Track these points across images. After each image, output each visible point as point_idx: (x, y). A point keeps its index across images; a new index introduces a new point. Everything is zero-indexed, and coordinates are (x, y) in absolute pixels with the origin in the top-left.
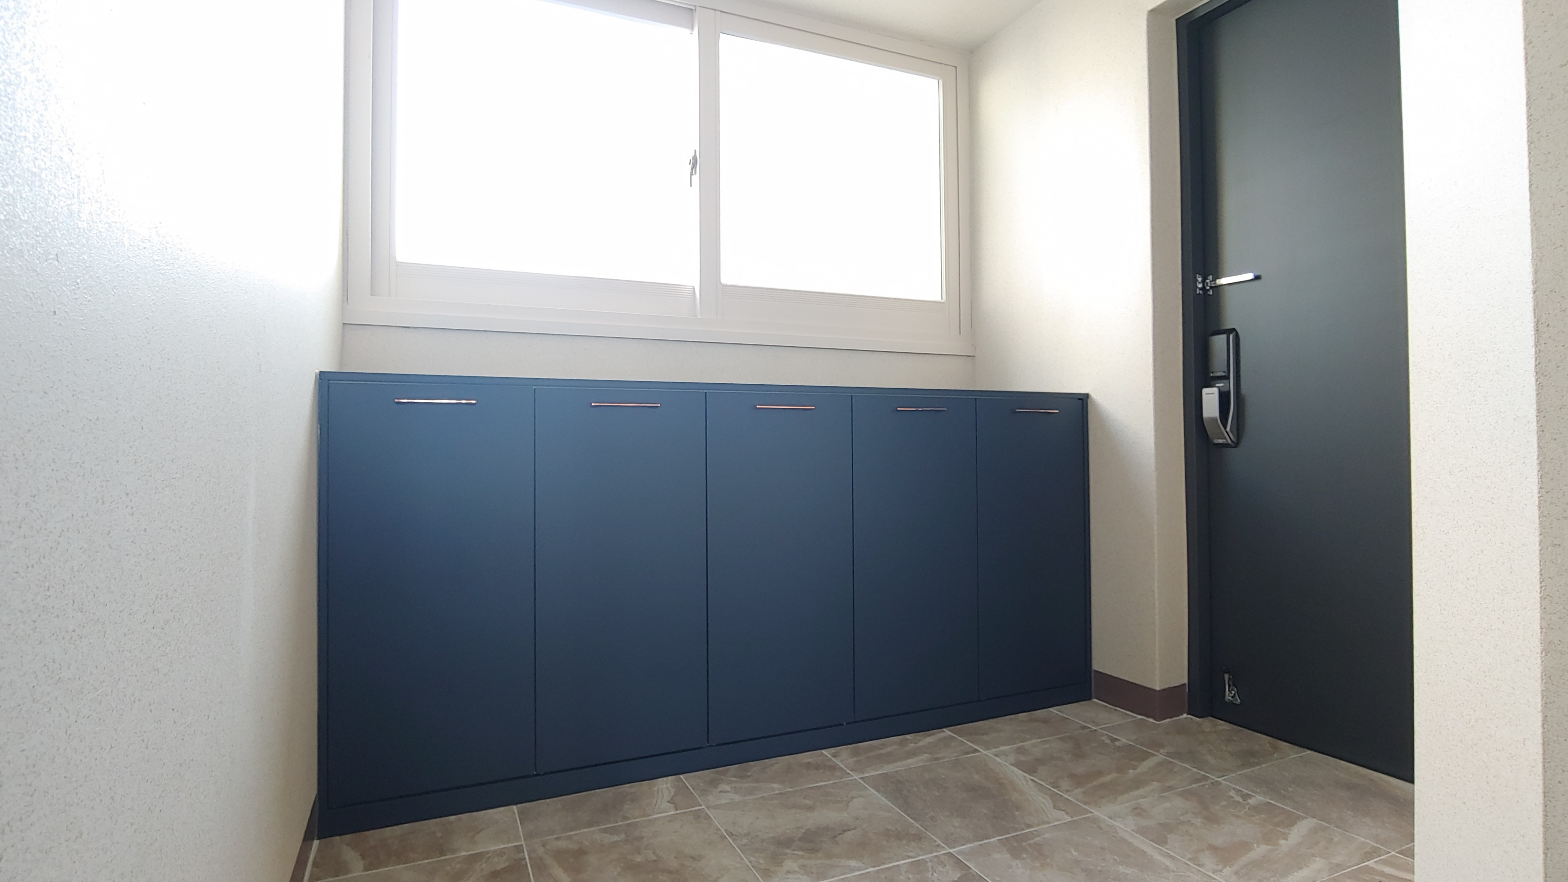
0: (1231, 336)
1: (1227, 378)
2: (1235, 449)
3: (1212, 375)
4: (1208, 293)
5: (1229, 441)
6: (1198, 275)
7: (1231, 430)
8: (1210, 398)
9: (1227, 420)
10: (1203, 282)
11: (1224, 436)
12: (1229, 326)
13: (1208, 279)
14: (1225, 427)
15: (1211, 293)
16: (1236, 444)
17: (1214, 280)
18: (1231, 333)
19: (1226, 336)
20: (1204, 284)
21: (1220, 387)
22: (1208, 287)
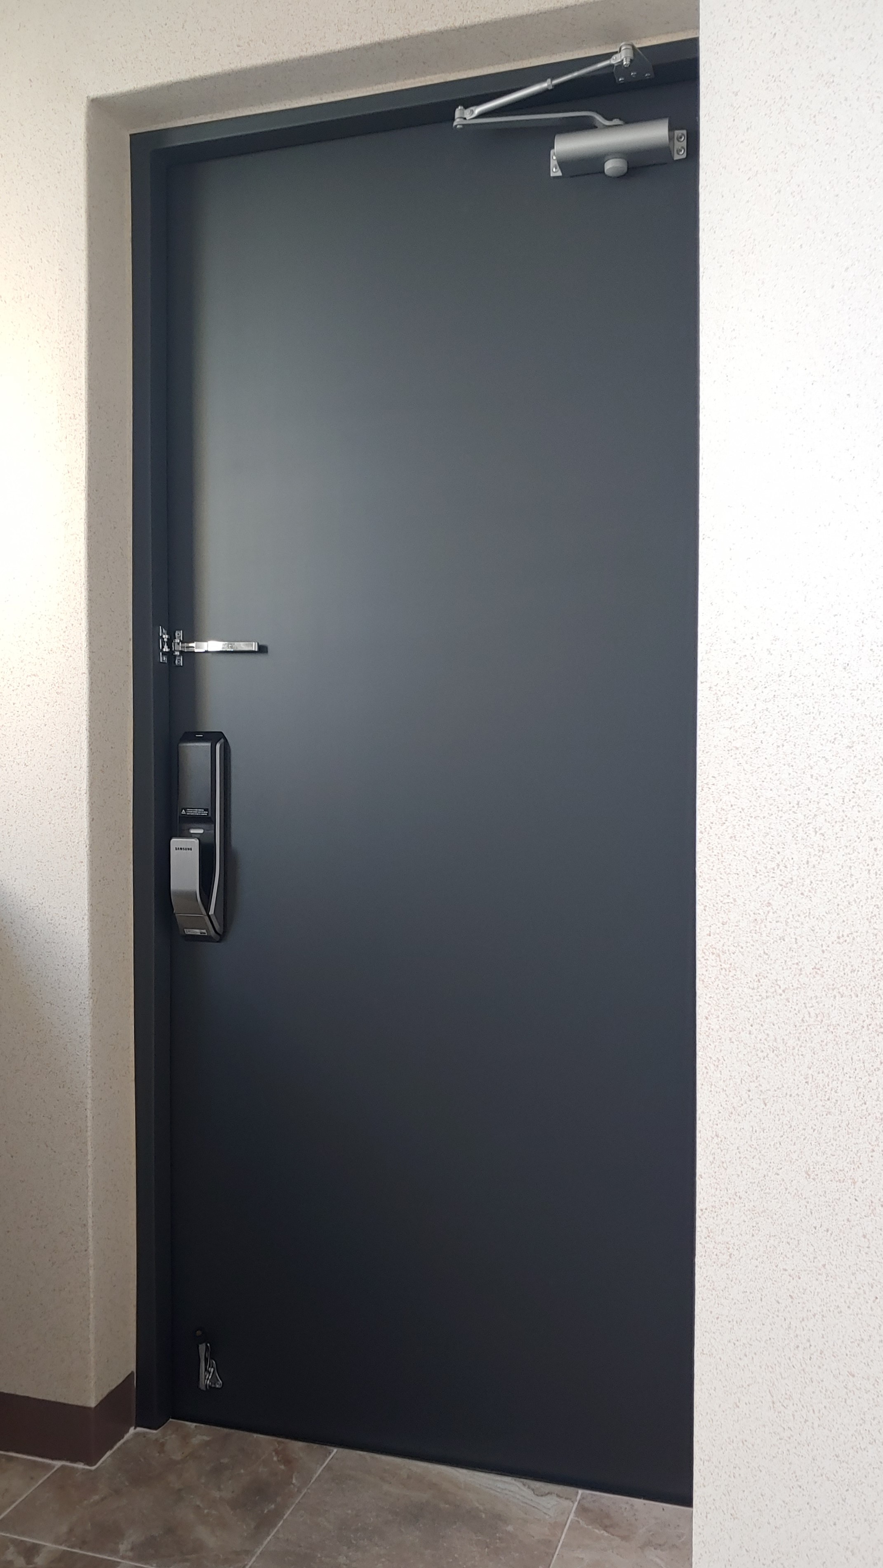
0: (218, 746)
1: (209, 820)
2: (218, 944)
3: (182, 812)
4: (178, 662)
5: (212, 932)
6: (160, 629)
7: (216, 912)
8: (184, 856)
9: (208, 896)
10: (170, 644)
12: (211, 725)
13: (175, 638)
14: (207, 909)
15: (181, 661)
16: (221, 937)
17: (188, 642)
18: (215, 741)
19: (208, 745)
20: (170, 647)
21: (198, 836)
22: (177, 653)
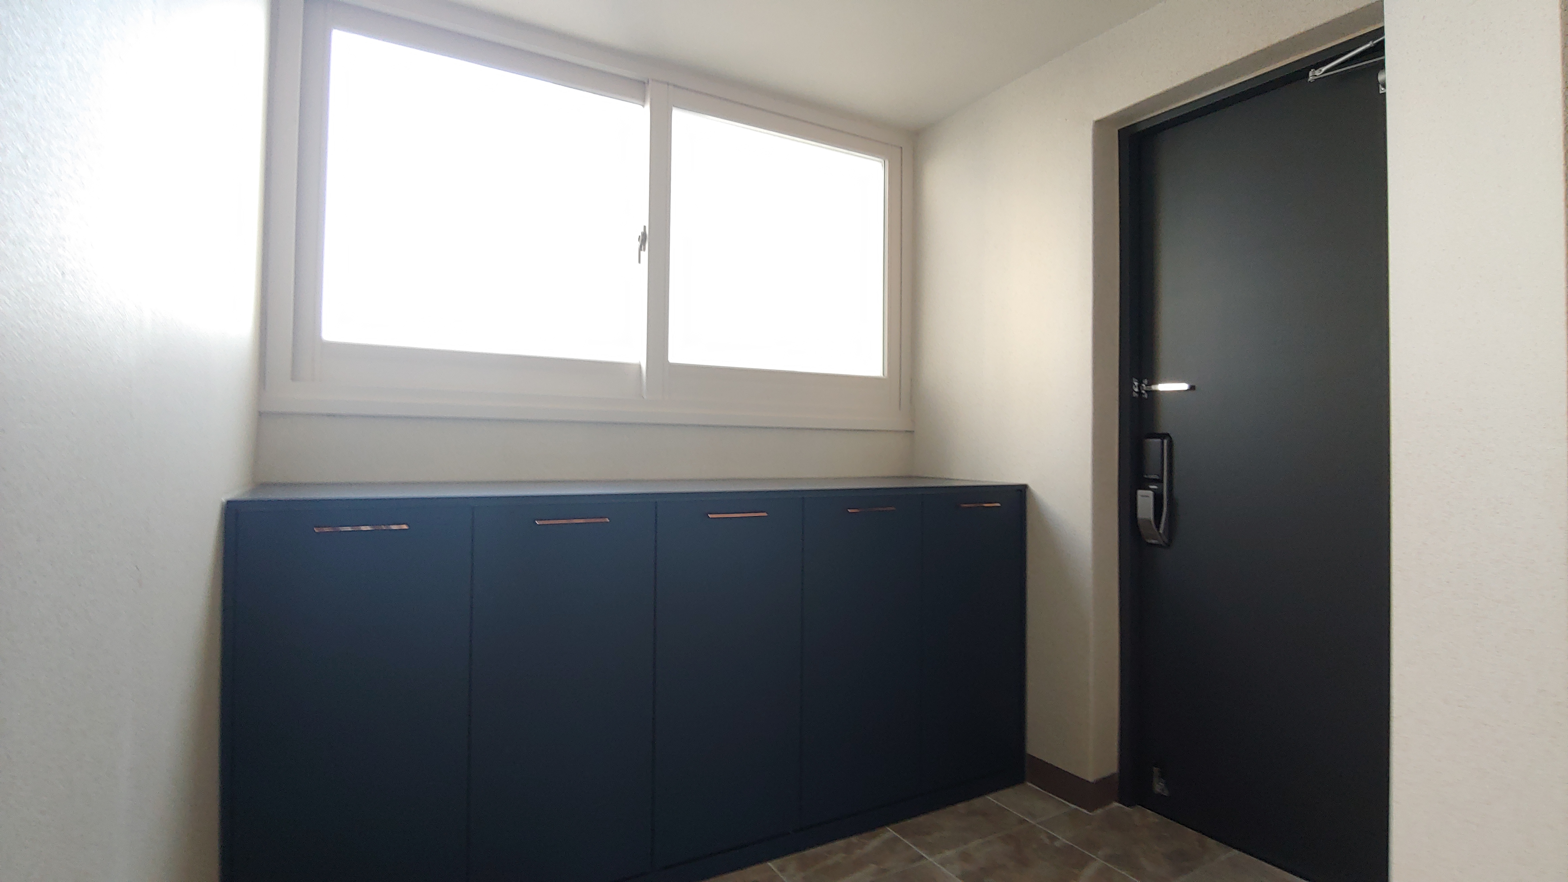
0: (1165, 441)
1: (1159, 481)
2: (1166, 549)
3: (1146, 476)
4: (1143, 396)
5: (1162, 543)
6: (1134, 379)
7: (1164, 532)
8: (1145, 500)
9: (1159, 523)
10: (1139, 387)
11: (1155, 537)
12: (1163, 430)
13: (1143, 383)
14: (1158, 527)
15: (1146, 396)
16: (1168, 545)
17: (1150, 384)
18: (1164, 438)
19: (1159, 440)
20: (1139, 389)
21: (1154, 490)
22: (1143, 392)
